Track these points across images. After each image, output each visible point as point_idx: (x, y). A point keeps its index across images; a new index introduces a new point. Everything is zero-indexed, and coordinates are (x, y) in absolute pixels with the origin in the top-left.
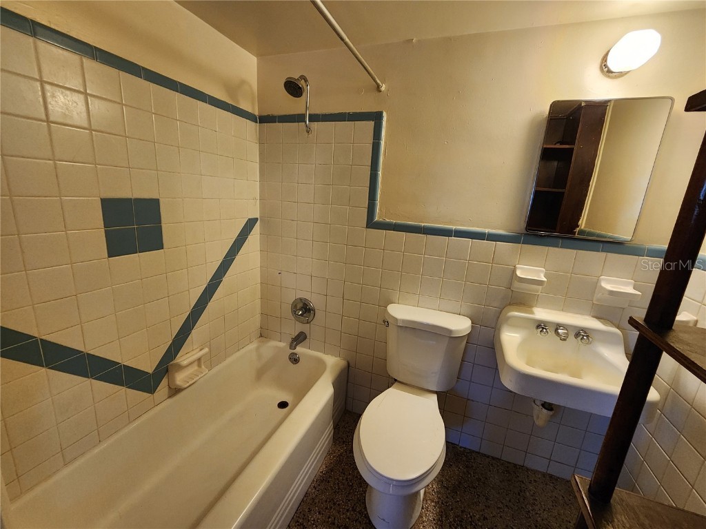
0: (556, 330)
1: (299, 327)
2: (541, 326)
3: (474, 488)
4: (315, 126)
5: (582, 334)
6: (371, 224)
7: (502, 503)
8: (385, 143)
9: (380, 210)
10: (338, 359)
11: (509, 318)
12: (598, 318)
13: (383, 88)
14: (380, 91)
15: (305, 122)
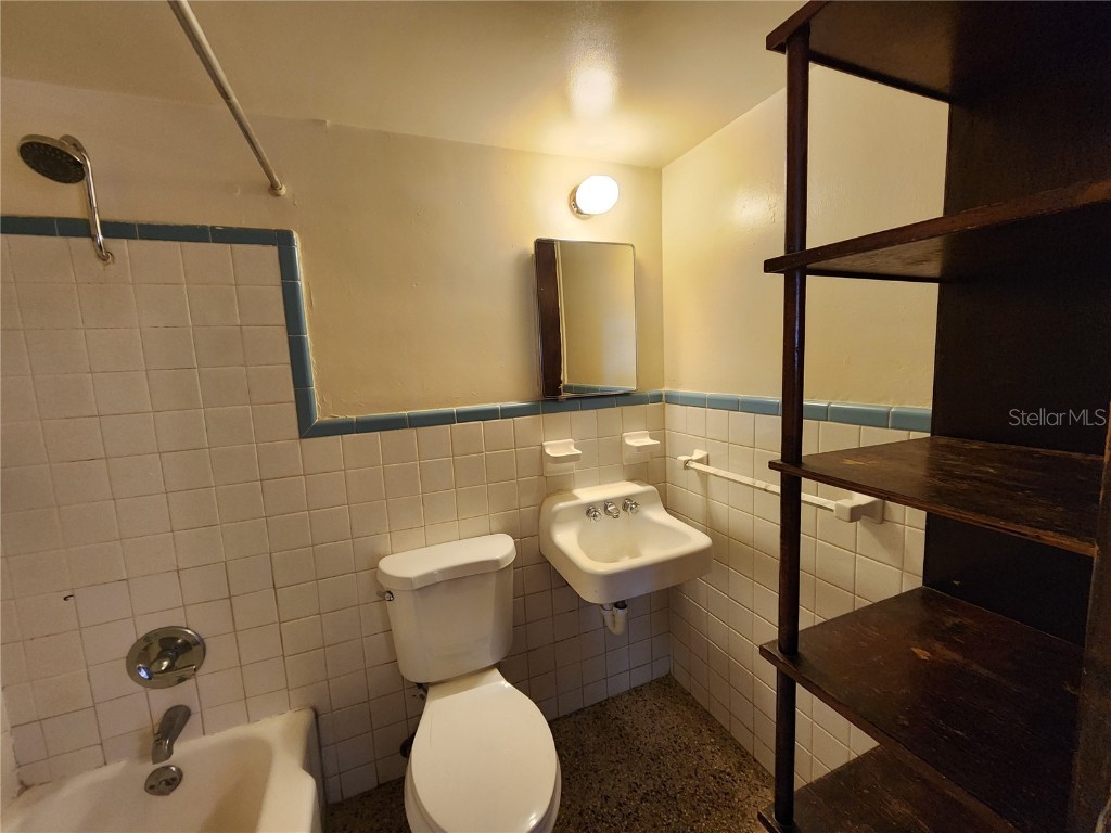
0: (606, 507)
1: (163, 699)
2: (590, 510)
3: (577, 770)
4: (121, 246)
5: (628, 503)
6: (309, 428)
7: (612, 762)
8: (308, 284)
9: (322, 401)
10: (289, 713)
11: (556, 513)
12: (632, 480)
13: (283, 191)
14: (278, 195)
15: (94, 238)
